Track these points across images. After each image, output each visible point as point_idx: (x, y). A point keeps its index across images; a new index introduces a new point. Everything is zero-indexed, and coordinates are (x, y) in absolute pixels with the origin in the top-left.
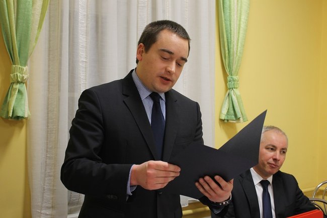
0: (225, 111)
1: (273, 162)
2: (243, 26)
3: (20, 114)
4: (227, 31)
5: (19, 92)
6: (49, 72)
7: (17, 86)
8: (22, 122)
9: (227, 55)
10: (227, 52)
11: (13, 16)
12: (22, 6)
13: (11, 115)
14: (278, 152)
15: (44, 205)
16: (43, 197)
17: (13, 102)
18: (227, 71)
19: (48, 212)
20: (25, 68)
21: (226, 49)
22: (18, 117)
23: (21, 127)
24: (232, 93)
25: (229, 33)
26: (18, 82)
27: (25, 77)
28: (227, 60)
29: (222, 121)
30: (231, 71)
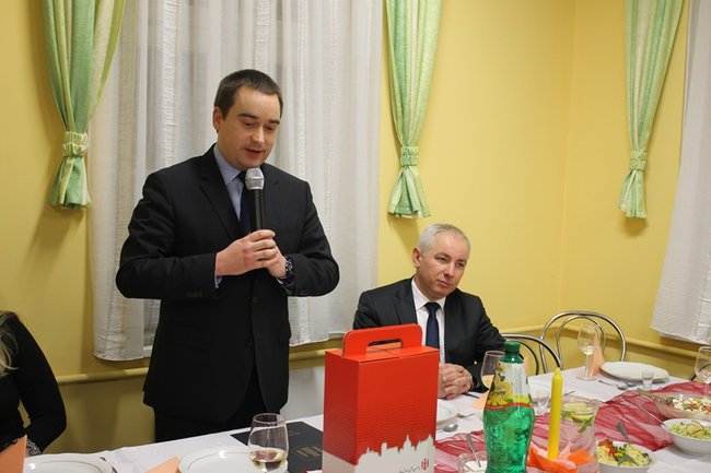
0: (395, 201)
1: (444, 280)
2: (425, 68)
3: (75, 200)
4: (399, 78)
5: (74, 168)
6: (120, 141)
7: (72, 162)
8: (81, 212)
9: (400, 114)
10: (399, 109)
11: (66, 63)
12: (78, 48)
13: (62, 201)
14: (452, 264)
15: (111, 329)
16: (109, 318)
17: (66, 184)
18: (401, 139)
19: (117, 338)
20: (82, 136)
21: (399, 104)
22: (73, 205)
23: (79, 219)
24: (407, 172)
25: (403, 79)
26: (73, 156)
27: (83, 149)
28: (400, 122)
29: (391, 215)
30: (405, 139)
